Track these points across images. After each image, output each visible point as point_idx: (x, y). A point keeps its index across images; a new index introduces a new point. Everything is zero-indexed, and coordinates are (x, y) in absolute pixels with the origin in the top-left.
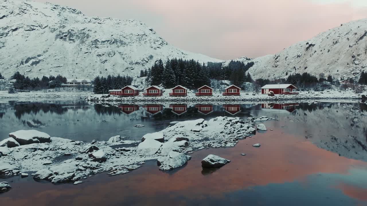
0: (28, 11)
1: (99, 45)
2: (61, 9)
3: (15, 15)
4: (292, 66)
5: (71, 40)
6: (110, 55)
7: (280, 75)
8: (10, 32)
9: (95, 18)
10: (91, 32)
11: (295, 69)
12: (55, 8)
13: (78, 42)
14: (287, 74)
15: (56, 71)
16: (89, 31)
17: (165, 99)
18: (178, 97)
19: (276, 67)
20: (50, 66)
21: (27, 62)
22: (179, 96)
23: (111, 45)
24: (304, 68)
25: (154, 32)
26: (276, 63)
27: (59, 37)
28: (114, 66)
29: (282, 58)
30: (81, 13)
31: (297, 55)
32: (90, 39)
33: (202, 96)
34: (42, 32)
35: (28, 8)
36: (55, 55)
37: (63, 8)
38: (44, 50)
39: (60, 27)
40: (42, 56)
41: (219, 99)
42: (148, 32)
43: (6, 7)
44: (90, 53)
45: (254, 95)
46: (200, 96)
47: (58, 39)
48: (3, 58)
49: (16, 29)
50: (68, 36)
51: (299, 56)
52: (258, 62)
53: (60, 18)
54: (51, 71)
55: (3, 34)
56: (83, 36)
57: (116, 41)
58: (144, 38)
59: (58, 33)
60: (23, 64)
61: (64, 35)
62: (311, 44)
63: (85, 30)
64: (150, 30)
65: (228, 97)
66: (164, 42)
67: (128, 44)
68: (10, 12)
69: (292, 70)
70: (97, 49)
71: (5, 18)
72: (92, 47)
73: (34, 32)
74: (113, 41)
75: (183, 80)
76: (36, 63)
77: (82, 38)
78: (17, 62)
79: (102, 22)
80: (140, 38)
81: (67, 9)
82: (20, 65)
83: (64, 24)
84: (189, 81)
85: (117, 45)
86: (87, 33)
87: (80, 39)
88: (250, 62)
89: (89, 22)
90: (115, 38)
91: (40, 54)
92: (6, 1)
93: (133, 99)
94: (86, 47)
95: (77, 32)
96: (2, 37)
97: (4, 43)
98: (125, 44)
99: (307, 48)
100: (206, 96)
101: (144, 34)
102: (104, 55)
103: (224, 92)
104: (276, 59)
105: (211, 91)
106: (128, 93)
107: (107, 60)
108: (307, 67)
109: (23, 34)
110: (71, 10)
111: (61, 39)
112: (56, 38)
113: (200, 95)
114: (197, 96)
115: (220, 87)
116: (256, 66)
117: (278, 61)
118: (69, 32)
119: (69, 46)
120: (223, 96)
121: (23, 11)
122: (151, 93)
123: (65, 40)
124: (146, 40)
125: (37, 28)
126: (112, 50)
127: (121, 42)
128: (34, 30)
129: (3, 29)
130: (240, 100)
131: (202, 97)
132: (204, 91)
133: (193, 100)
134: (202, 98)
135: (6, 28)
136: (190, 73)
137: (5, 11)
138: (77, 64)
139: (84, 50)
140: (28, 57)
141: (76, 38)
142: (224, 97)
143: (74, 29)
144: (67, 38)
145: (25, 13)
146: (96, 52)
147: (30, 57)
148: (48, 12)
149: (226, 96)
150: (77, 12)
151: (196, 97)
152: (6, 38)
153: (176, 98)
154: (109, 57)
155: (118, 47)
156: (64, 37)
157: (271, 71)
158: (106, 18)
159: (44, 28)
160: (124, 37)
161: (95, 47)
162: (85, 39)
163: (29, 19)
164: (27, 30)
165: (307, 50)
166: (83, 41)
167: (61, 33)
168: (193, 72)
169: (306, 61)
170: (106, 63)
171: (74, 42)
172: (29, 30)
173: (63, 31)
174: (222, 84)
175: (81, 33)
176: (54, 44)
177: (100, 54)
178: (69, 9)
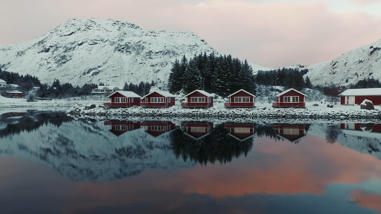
0: (92, 28)
1: (153, 56)
2: (121, 24)
3: (82, 31)
4: (352, 72)
5: (128, 52)
6: (163, 65)
7: (339, 82)
8: (77, 47)
9: (151, 31)
10: (146, 44)
11: (357, 75)
12: (115, 24)
13: (134, 53)
14: (347, 81)
15: (113, 81)
16: (144, 43)
17: (173, 112)
18: (194, 110)
19: (334, 73)
20: (108, 76)
21: (88, 72)
22: (197, 108)
23: (164, 56)
24: (369, 74)
25: (205, 43)
26: (333, 70)
27: (117, 49)
28: (166, 76)
29: (340, 64)
30: (138, 27)
31: (359, 60)
32: (145, 51)
33: (236, 108)
34: (103, 46)
35: (93, 25)
36: (113, 66)
37: (123, 24)
38: (104, 61)
39: (119, 40)
40: (102, 67)
41: (266, 113)
42: (199, 43)
43: (74, 25)
44: (145, 63)
45: (332, 107)
46: (233, 108)
47: (117, 52)
48: (70, 70)
49: (82, 44)
50: (125, 48)
51: (361, 61)
52: (312, 69)
53: (119, 33)
54: (108, 81)
55: (71, 48)
56: (139, 48)
57: (168, 52)
58: (195, 48)
59: (117, 46)
60: (85, 75)
61: (122, 47)
62: (377, 48)
63: (141, 42)
64: (201, 40)
65: (283, 111)
66: (215, 52)
67: (180, 54)
68: (77, 29)
69: (353, 77)
70: (151, 59)
71: (73, 34)
72: (146, 58)
73: (96, 46)
74: (166, 52)
75: (213, 84)
76: (96, 73)
77: (138, 50)
78: (80, 73)
79: (156, 35)
80: (191, 49)
81: (127, 25)
82: (83, 75)
83: (123, 38)
84: (222, 85)
85: (169, 56)
86: (142, 45)
87: (136, 51)
88: (303, 69)
89: (146, 35)
90: (168, 49)
91: (101, 65)
92: (75, 19)
93: (124, 111)
94: (141, 58)
95: (133, 44)
96: (69, 51)
97: (71, 56)
98: (177, 54)
99: (372, 53)
100: (243, 109)
101: (196, 44)
102: (157, 65)
103: (275, 101)
104: (334, 65)
105: (252, 100)
106: (120, 102)
107: (160, 70)
108: (372, 73)
109: (87, 48)
110: (130, 25)
111: (119, 51)
112: (115, 50)
113: (232, 105)
114: (227, 108)
115: (269, 94)
116: (311, 73)
117: (336, 68)
118: (126, 45)
119: (126, 57)
120: (273, 109)
121: (88, 27)
122: (154, 102)
123: (122, 52)
124: (197, 50)
125: (99, 42)
126: (165, 61)
127: (174, 53)
128: (96, 44)
129: (71, 44)
130: (307, 117)
131: (234, 110)
132: (240, 100)
133: (220, 116)
134: (236, 113)
135: (73, 43)
136: (223, 73)
137: (73, 28)
138: (132, 74)
139: (139, 61)
140: (89, 68)
141: (132, 50)
142: (275, 111)
143: (131, 42)
144: (124, 50)
145: (90, 29)
146: (150, 63)
147: (92, 68)
148: (110, 27)
149: (280, 109)
150: (135, 27)
151: (225, 110)
152: (73, 52)
153: (191, 111)
154: (162, 67)
155: (170, 57)
156: (122, 49)
157: (328, 78)
158: (161, 30)
159: (105, 42)
160: (177, 48)
161: (149, 57)
162: (141, 50)
163: (92, 34)
164: (91, 44)
165: (371, 55)
166: (138, 52)
167: (119, 46)
168: (228, 72)
169: (371, 66)
170: (158, 73)
171: (130, 53)
172: (92, 44)
173: (121, 44)
174: (272, 90)
175: (137, 45)
176: (113, 56)
177: (153, 64)
178: (128, 24)
